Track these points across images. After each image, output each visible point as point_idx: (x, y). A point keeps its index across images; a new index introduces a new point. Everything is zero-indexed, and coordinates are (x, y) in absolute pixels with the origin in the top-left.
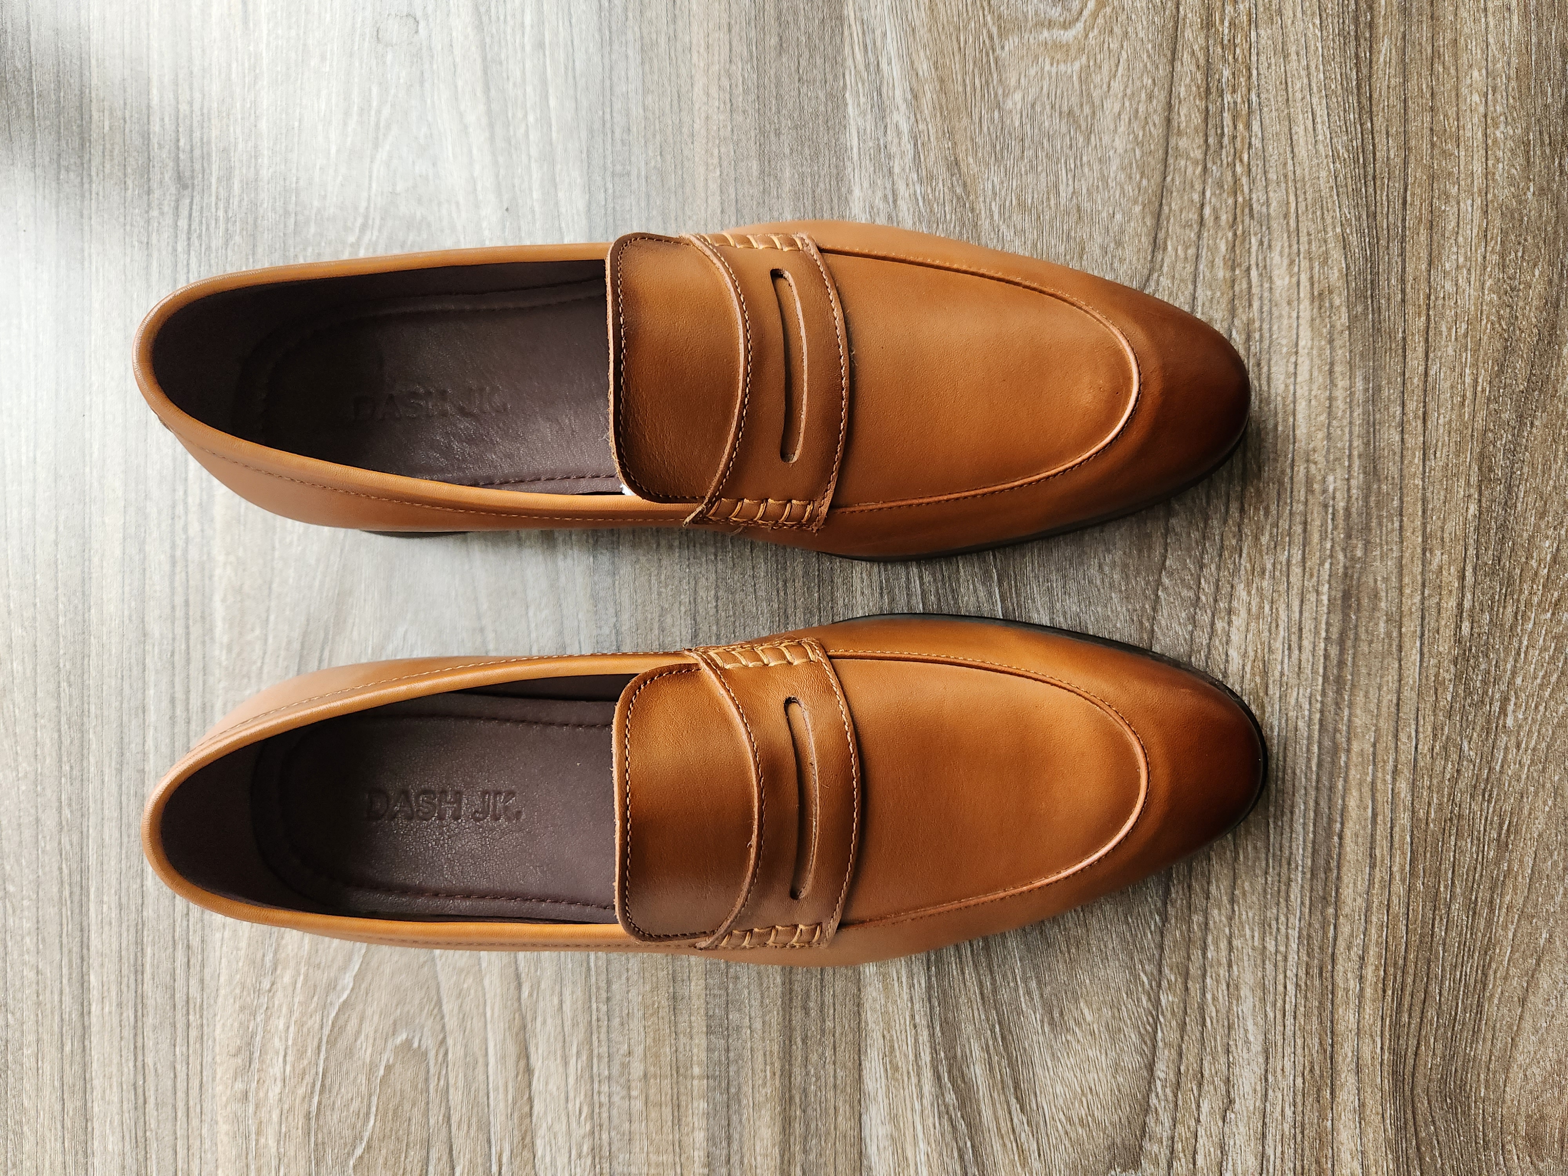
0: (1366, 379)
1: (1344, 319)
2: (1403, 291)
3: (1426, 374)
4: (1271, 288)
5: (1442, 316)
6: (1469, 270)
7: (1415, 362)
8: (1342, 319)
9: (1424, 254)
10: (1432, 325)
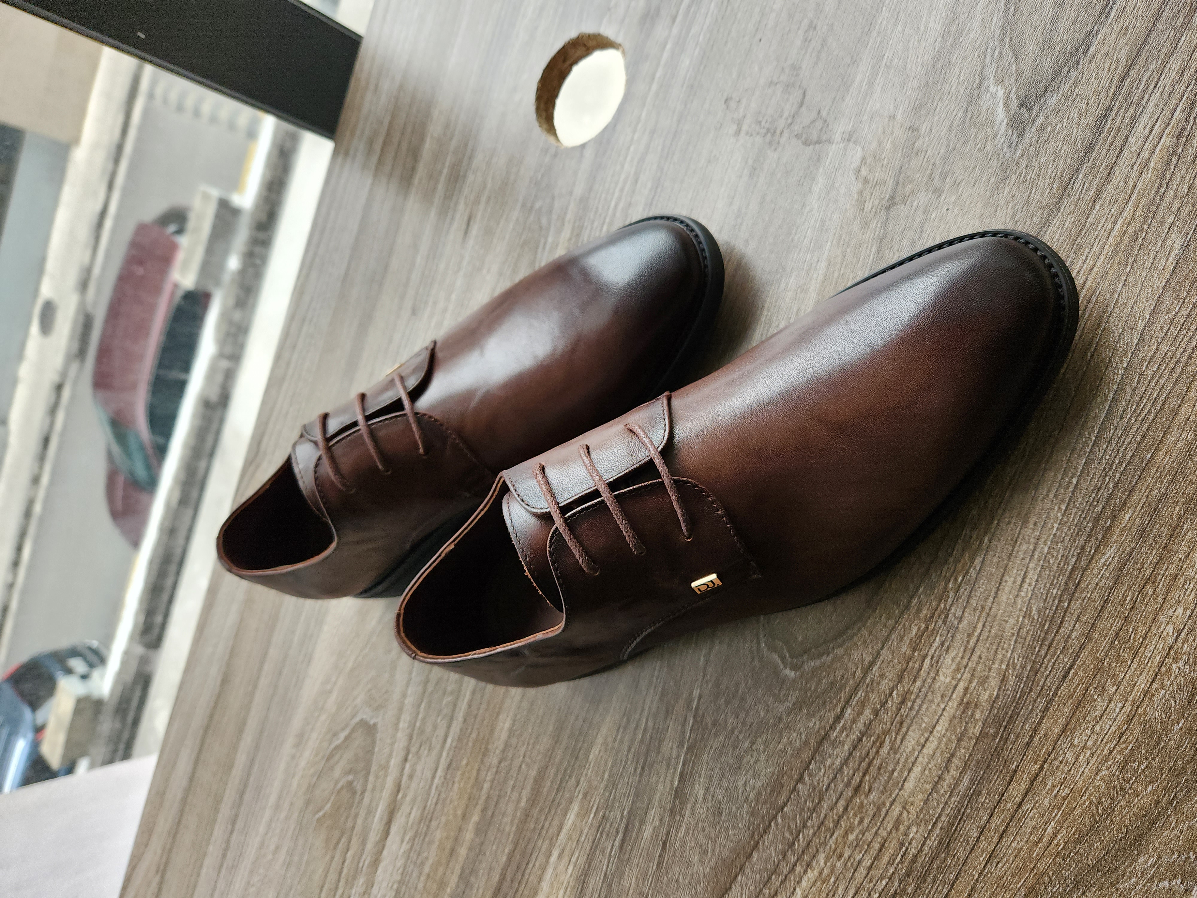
0: (972, 781)
1: (977, 731)
2: (1031, 738)
3: (1020, 805)
4: (935, 678)
5: (1053, 774)
6: (1092, 754)
7: (1016, 791)
8: (975, 730)
9: (1062, 721)
10: (1042, 775)
